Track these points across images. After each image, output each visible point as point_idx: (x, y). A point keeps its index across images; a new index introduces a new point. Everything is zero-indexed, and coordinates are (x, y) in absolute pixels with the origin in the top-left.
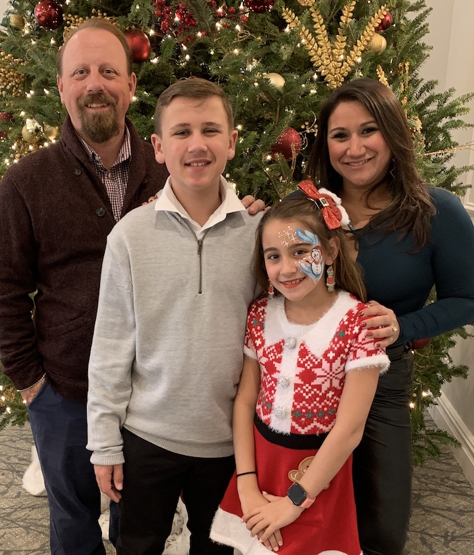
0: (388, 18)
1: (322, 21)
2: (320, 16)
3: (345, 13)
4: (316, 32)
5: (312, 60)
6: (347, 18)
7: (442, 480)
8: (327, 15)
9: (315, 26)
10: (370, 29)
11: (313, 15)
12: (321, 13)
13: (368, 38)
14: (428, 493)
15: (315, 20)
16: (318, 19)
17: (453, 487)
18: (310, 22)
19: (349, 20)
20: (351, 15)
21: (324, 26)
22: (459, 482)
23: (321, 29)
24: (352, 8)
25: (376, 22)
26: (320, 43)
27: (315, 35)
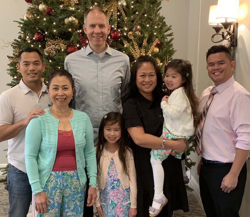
0: (159, 42)
1: (137, 44)
2: (136, 43)
3: (144, 41)
4: (135, 48)
5: (134, 57)
6: (145, 43)
7: (193, 211)
8: (138, 42)
9: (135, 46)
10: (153, 46)
11: (133, 43)
12: (136, 42)
13: (152, 49)
14: (187, 215)
15: (134, 44)
16: (135, 43)
17: (197, 213)
18: (133, 45)
19: (146, 44)
20: (146, 42)
21: (137, 46)
22: (199, 211)
23: (136, 47)
24: (146, 40)
25: (155, 44)
26: (136, 51)
27: (134, 49)
